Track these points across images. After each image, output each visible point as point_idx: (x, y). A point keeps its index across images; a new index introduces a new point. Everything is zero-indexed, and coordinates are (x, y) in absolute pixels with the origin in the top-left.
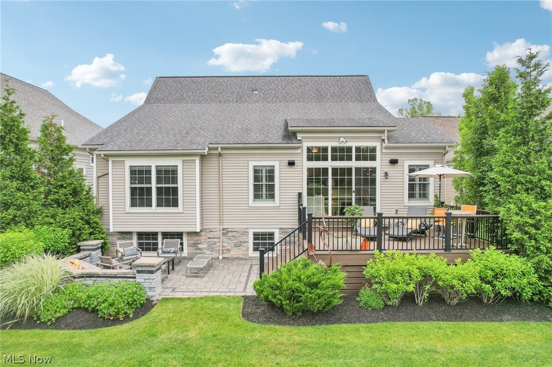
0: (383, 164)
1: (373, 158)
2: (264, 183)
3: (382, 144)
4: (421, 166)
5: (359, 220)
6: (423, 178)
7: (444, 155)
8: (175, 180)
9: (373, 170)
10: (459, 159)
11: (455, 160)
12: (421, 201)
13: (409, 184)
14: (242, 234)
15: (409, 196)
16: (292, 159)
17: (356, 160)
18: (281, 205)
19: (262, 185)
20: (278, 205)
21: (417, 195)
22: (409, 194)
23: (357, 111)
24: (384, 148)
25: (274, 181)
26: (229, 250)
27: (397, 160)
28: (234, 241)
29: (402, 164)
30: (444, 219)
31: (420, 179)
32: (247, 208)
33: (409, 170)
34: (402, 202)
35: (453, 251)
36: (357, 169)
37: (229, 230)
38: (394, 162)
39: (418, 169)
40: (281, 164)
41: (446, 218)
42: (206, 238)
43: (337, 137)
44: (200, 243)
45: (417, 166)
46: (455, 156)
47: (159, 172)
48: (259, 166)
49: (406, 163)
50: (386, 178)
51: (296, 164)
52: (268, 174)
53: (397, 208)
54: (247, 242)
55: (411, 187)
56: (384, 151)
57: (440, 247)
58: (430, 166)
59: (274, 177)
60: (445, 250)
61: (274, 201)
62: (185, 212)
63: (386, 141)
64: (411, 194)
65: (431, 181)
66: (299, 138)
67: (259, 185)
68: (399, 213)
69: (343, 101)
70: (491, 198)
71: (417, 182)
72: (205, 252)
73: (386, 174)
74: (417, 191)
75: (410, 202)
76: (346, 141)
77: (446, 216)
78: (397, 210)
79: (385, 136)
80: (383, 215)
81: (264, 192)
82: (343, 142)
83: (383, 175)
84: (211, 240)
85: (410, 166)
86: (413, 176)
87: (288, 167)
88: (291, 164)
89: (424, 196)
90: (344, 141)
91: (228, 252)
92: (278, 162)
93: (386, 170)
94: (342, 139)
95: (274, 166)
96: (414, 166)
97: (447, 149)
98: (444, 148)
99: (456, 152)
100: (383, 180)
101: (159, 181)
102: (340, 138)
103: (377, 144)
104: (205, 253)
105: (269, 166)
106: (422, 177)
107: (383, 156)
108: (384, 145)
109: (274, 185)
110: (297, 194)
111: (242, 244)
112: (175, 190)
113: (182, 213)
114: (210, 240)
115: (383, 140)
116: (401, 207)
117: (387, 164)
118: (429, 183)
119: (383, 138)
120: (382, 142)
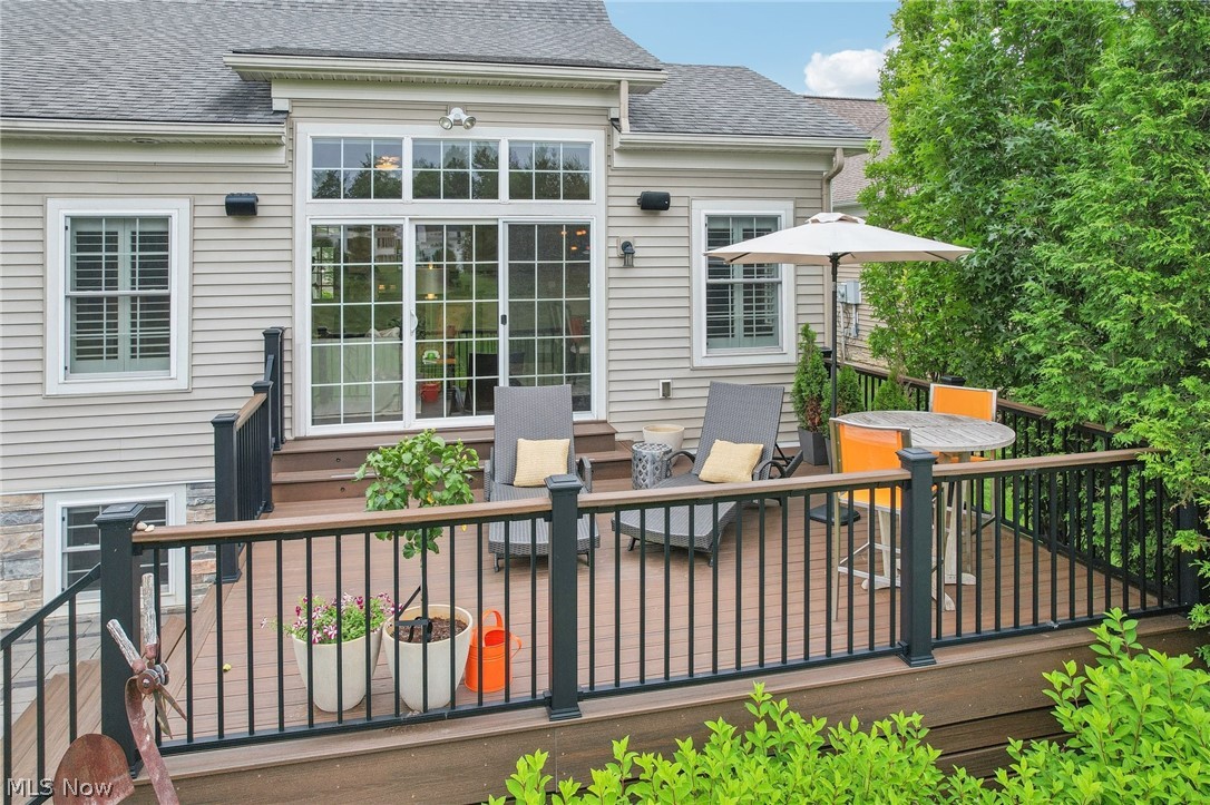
0: (614, 212)
1: (578, 189)
2: (124, 289)
3: (609, 137)
4: (749, 219)
5: (446, 530)
6: (758, 265)
7: (829, 180)
9: (579, 237)
10: (882, 194)
11: (869, 199)
12: (754, 350)
13: (709, 286)
15: (709, 331)
16: (241, 187)
17: (512, 196)
18: (197, 383)
19: (114, 299)
20: (183, 384)
21: (739, 327)
22: (709, 323)
23: (540, 40)
24: (619, 151)
25: (166, 282)
27: (666, 197)
29: (683, 212)
30: (898, 491)
31: (748, 270)
32: (38, 402)
33: (710, 236)
34: (685, 353)
35: (944, 658)
36: (516, 230)
38: (653, 204)
39: (738, 231)
40: (199, 212)
41: (906, 485)
43: (439, 103)
45: (738, 219)
46: (868, 182)
48: (97, 220)
49: (700, 208)
50: (628, 265)
51: (261, 211)
52: (138, 254)
53: (666, 376)
54: (36, 555)
55: (718, 297)
56: (618, 161)
57: (882, 641)
58: (783, 221)
59: (166, 265)
60: (906, 653)
61: (168, 367)
63: (625, 123)
64: (717, 323)
65: (786, 273)
66: (277, 105)
67: (100, 299)
68: (674, 394)
69: (505, 16)
70: (1070, 361)
71: (738, 278)
73: (627, 250)
74: (738, 313)
75: (715, 351)
76: (472, 121)
77: (906, 474)
78: (666, 386)
79: (621, 107)
80: (617, 437)
81: (124, 330)
82: (458, 123)
83: (614, 253)
85: (711, 219)
86: (728, 259)
87: (230, 222)
88: (242, 209)
89: (763, 330)
90: (464, 117)
92: (185, 203)
93: (626, 235)
94: (457, 114)
95: (165, 220)
96: (725, 219)
97: (839, 157)
98: (829, 156)
99: (873, 172)
100: (614, 273)
102: (447, 107)
103: (594, 137)
105: (144, 220)
106: (755, 261)
107: (614, 182)
108: (618, 138)
109: (167, 298)
115: (614, 122)
116: (684, 373)
117: (631, 212)
118: (780, 283)
119: (616, 114)
120: (613, 128)
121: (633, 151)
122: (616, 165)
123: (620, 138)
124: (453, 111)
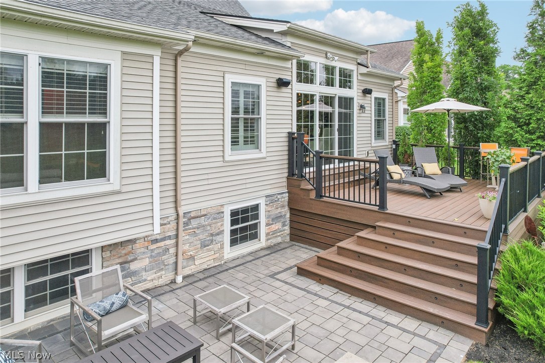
0: (358, 94)
2: (242, 115)
3: (357, 69)
7: (395, 88)
8: (100, 105)
9: (352, 102)
13: (374, 120)
14: (215, 219)
16: (279, 75)
17: (339, 87)
18: (268, 155)
20: (265, 154)
22: (374, 132)
24: (360, 74)
25: (259, 112)
26: (192, 258)
28: (201, 237)
32: (221, 164)
34: (370, 142)
36: (339, 98)
37: (192, 215)
38: (369, 92)
40: (268, 84)
42: (146, 244)
43: (324, 51)
44: (135, 259)
47: (49, 78)
49: (373, 95)
50: (363, 112)
53: (367, 149)
54: (222, 232)
58: (387, 100)
61: (259, 148)
62: (124, 189)
63: (369, 65)
72: (144, 277)
73: (363, 107)
78: (368, 153)
79: (367, 59)
81: (242, 132)
83: (359, 108)
84: (159, 244)
87: (277, 89)
91: (190, 263)
92: (264, 80)
95: (260, 86)
101: (49, 104)
102: (326, 53)
104: (145, 280)
107: (358, 84)
109: (259, 118)
110: (286, 135)
111: (214, 238)
112: (99, 133)
113: (118, 193)
114: (154, 246)
115: (359, 64)
116: (370, 148)
117: (361, 94)
118: (386, 119)
119: (359, 61)
120: (359, 66)
121: (362, 74)
122: (359, 78)
123: (368, 70)
124: (329, 54)
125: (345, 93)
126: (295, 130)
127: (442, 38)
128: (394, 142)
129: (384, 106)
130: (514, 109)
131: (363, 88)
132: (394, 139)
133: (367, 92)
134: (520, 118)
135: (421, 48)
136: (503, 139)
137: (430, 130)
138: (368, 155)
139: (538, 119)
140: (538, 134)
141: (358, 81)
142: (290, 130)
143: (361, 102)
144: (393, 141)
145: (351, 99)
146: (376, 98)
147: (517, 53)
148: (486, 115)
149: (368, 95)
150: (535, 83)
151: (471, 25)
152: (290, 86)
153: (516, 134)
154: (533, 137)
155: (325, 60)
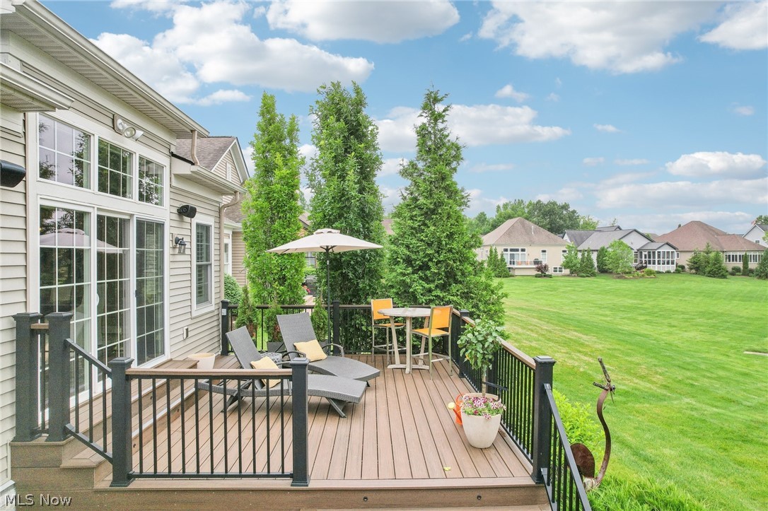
0: (171, 216)
3: (171, 164)
7: (225, 208)
24: (176, 175)
29: (189, 220)
34: (189, 309)
43: (111, 111)
50: (182, 253)
53: (185, 325)
56: (174, 182)
58: (212, 228)
65: (213, 259)
73: (182, 243)
78: (187, 331)
83: (172, 244)
93: (175, 233)
97: (239, 198)
100: (172, 258)
102: (114, 116)
103: (167, 163)
110: (7, 323)
115: (173, 155)
116: (190, 322)
117: (175, 217)
118: (211, 265)
119: (173, 150)
120: (173, 158)
121: (179, 177)
122: (173, 184)
123: (194, 168)
124: (119, 121)
125: (149, 212)
126: (35, 308)
127: (298, 130)
128: (224, 304)
129: (208, 240)
130: (408, 247)
131: (179, 205)
132: (223, 298)
133: (186, 212)
134: (415, 260)
135: (269, 142)
136: (394, 290)
137: (283, 280)
138: (187, 336)
139: (439, 262)
140: (437, 282)
141: (172, 190)
142: (20, 310)
143: (178, 233)
144: (223, 302)
145: (160, 226)
146: (198, 225)
147: (404, 167)
148: (370, 255)
149: (187, 219)
150: (433, 212)
151: (346, 117)
152: (20, 187)
153: (415, 284)
154: (432, 286)
155: (112, 132)
